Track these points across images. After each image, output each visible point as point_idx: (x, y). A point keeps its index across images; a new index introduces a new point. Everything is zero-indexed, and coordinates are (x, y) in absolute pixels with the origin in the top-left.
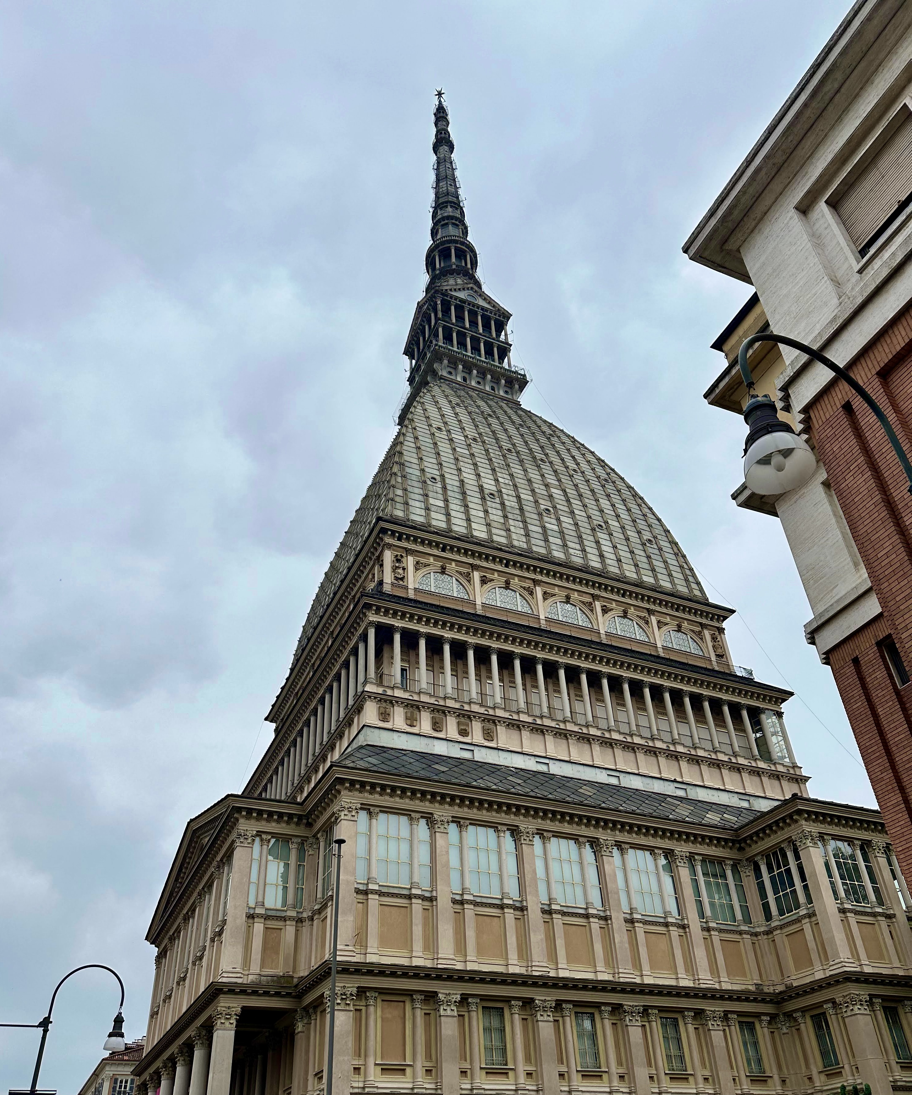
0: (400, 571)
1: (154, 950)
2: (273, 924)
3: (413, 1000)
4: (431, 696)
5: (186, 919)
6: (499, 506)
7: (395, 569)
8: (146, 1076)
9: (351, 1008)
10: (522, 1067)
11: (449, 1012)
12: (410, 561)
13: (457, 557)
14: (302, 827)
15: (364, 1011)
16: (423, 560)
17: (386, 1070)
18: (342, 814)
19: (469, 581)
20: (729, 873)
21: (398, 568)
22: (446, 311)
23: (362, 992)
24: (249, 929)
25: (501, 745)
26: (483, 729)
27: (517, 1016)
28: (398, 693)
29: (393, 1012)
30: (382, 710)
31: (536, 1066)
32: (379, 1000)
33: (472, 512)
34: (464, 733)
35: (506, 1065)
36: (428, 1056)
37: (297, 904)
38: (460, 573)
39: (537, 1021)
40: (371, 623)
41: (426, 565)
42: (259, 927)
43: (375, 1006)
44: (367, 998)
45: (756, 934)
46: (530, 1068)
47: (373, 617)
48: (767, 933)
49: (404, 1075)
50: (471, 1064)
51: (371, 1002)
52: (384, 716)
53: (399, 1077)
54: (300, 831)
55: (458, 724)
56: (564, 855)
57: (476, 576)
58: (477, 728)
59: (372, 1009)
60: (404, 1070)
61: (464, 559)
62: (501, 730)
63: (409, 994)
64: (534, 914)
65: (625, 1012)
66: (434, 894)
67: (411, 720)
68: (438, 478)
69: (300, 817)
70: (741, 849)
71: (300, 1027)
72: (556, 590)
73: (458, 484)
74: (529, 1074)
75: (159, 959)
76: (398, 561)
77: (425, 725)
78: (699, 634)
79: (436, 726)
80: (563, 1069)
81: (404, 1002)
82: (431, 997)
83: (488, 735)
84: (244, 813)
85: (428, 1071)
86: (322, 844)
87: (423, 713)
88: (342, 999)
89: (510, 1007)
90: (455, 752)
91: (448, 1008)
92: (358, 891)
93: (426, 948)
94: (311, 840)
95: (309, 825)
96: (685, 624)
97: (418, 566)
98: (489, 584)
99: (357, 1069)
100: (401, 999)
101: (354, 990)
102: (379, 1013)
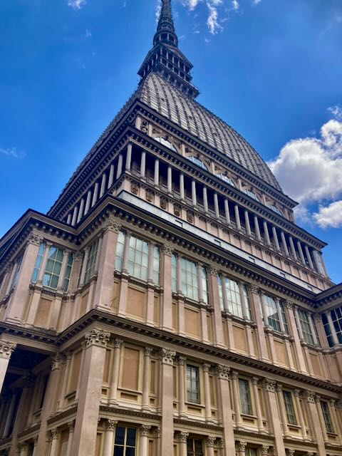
0: (145, 129)
2: (46, 296)
3: (145, 349)
6: (194, 123)
9: (106, 346)
10: (210, 408)
11: (168, 362)
12: (150, 127)
13: (174, 135)
14: (73, 244)
15: (112, 352)
16: (157, 130)
17: (125, 394)
18: (110, 228)
19: (179, 148)
20: (310, 318)
21: (144, 127)
22: (164, 54)
23: (113, 338)
24: (30, 296)
25: (196, 225)
26: (187, 215)
27: (207, 373)
29: (132, 356)
30: (134, 187)
31: (218, 407)
32: (123, 346)
33: (181, 120)
34: (177, 213)
35: (200, 403)
36: (152, 390)
37: (64, 288)
38: (175, 143)
39: (219, 378)
40: (130, 142)
41: (158, 133)
42: (37, 295)
43: (120, 349)
44: (115, 343)
45: (324, 354)
46: (215, 409)
47: (131, 139)
48: (330, 353)
49: (136, 400)
50: (179, 399)
51: (118, 346)
52: (135, 190)
53: (132, 401)
55: (174, 208)
56: (232, 288)
57: (183, 146)
58: (184, 214)
59: (118, 350)
60: (136, 397)
61: (177, 137)
62: (196, 219)
63: (143, 346)
64: (218, 315)
65: (266, 382)
66: (162, 289)
67: (149, 198)
69: (73, 237)
70: (316, 307)
71: (56, 365)
72: (221, 168)
73: (174, 106)
74: (214, 412)
76: (144, 124)
77: (157, 201)
78: (283, 210)
79: (163, 205)
80: (233, 412)
81: (139, 351)
82: (157, 351)
83: (190, 218)
85: (152, 400)
86: (86, 254)
87: (156, 196)
88: (100, 339)
89: (203, 367)
90: (172, 220)
91: (168, 360)
92: (115, 275)
93: (155, 320)
94: (78, 253)
95: (78, 243)
96: (277, 204)
97: (154, 131)
98: (189, 152)
99: (104, 391)
100: (138, 348)
101: (109, 335)
102: (122, 355)
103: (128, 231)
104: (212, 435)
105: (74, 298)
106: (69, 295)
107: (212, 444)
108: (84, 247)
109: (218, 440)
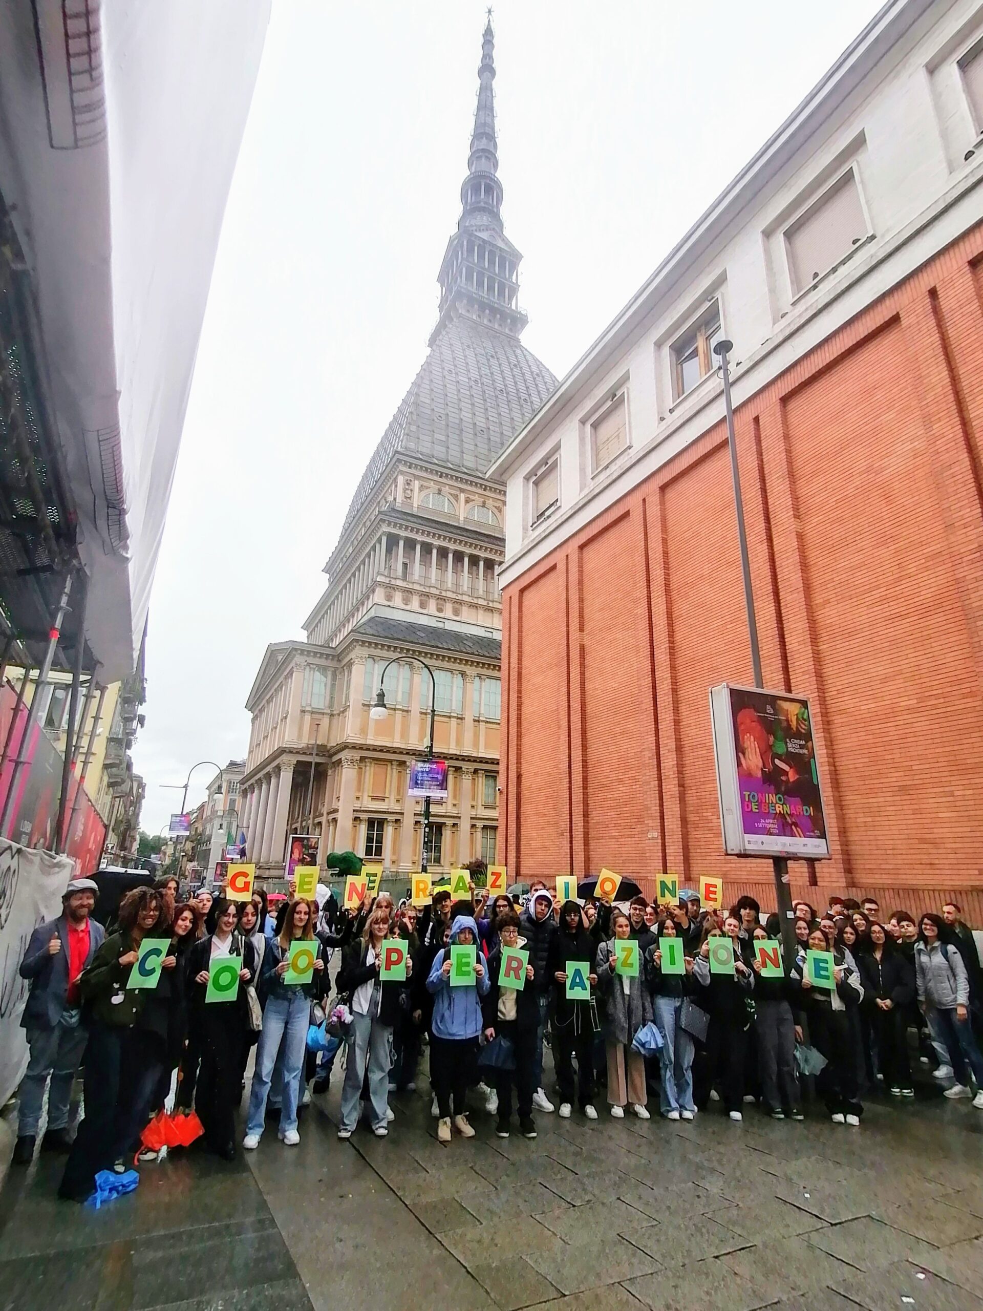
0: (409, 492)
1: (250, 715)
2: (315, 716)
3: (392, 764)
4: (421, 585)
5: (268, 702)
6: (486, 441)
7: (405, 490)
8: (246, 785)
9: (356, 767)
10: (450, 802)
12: (416, 484)
13: (451, 482)
14: (335, 662)
15: (363, 769)
16: (425, 484)
17: (374, 798)
18: (357, 659)
19: (457, 501)
21: (407, 489)
22: (471, 250)
23: (362, 759)
24: (302, 718)
25: (463, 620)
26: (453, 608)
27: (451, 775)
28: (400, 583)
29: (380, 769)
30: (388, 594)
31: (459, 801)
32: (373, 765)
33: (466, 446)
34: (440, 610)
35: (443, 800)
36: (399, 793)
37: (331, 706)
38: (451, 494)
39: (463, 778)
40: (384, 533)
41: (428, 488)
42: (308, 717)
43: (370, 767)
44: (365, 762)
46: (455, 802)
47: (385, 528)
49: (384, 802)
51: (368, 764)
52: (389, 598)
53: (381, 804)
54: (334, 664)
55: (437, 604)
56: (493, 690)
57: (462, 497)
58: (449, 607)
59: (368, 768)
60: (383, 800)
61: (455, 484)
62: (465, 609)
63: (391, 761)
64: (469, 722)
66: (410, 709)
67: (406, 601)
68: (444, 417)
69: (332, 658)
71: (330, 772)
73: (457, 421)
74: (454, 805)
75: (254, 720)
76: (408, 484)
77: (415, 604)
79: (423, 605)
80: (474, 803)
81: (387, 765)
82: (402, 763)
83: (456, 612)
84: (299, 652)
85: (398, 801)
86: (346, 673)
87: (414, 597)
88: (352, 762)
90: (433, 623)
92: (364, 705)
93: (402, 736)
94: (339, 671)
95: (339, 661)
97: (421, 488)
98: (471, 503)
99: (358, 798)
100: (386, 763)
101: (359, 758)
102: (372, 769)
103: (375, 658)
104: (449, 822)
105: (339, 715)
106: (335, 712)
107: (449, 828)
108: (344, 665)
109: (454, 825)
